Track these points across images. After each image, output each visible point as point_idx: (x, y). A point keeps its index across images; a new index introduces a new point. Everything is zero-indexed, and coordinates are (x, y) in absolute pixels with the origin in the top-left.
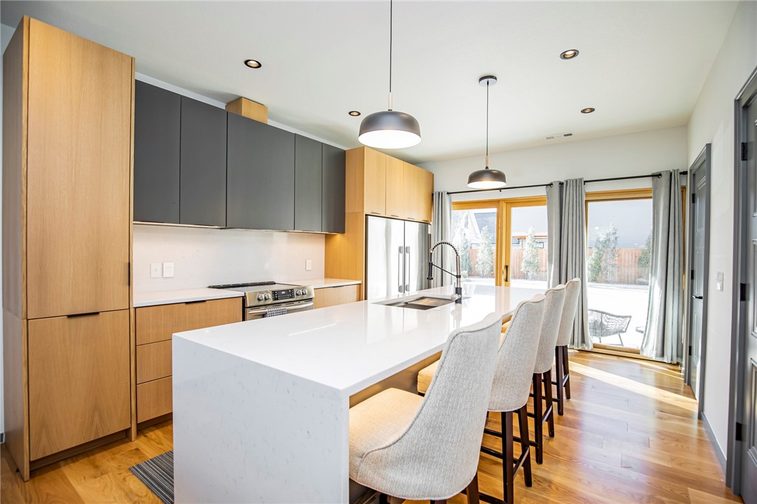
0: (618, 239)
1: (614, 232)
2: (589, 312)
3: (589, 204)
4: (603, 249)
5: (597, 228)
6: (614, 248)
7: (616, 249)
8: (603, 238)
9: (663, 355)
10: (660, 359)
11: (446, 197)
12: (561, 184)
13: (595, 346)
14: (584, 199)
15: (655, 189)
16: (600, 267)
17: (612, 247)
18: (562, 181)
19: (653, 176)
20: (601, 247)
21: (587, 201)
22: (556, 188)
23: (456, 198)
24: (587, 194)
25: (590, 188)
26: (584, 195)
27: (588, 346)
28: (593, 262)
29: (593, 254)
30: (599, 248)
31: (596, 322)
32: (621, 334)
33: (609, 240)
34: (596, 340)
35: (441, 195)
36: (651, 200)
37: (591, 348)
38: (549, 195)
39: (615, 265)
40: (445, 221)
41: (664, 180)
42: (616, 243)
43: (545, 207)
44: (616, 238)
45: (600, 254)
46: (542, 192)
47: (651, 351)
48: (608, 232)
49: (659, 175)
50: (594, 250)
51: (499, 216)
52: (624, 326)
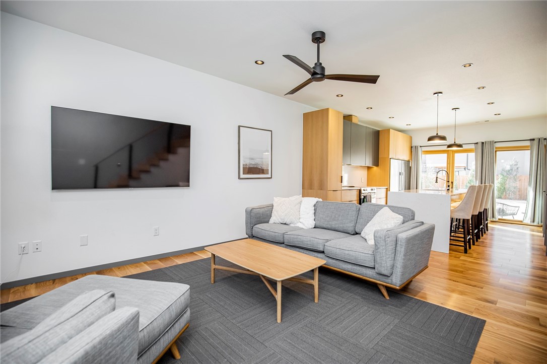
0: (519, 169)
1: (516, 164)
2: (497, 204)
3: (497, 152)
4: (507, 175)
5: (503, 161)
6: (516, 175)
7: (518, 176)
8: (508, 168)
9: (534, 222)
10: (532, 224)
11: (419, 149)
12: (483, 143)
13: (499, 219)
14: (495, 150)
15: (532, 146)
16: (504, 188)
17: (514, 174)
18: (483, 141)
19: (530, 140)
20: (505, 174)
21: (496, 151)
22: (480, 145)
23: (424, 149)
24: (496, 148)
25: (498, 145)
26: (494, 148)
27: (496, 218)
28: (499, 185)
29: (499, 179)
30: (503, 175)
31: (500, 209)
32: (514, 216)
33: (512, 170)
34: (500, 217)
35: (416, 147)
36: (529, 151)
37: (497, 220)
38: (476, 148)
39: (517, 187)
40: (419, 160)
41: (536, 142)
42: (517, 172)
43: (474, 154)
44: (518, 168)
45: (505, 179)
46: (473, 146)
47: (528, 220)
48: (511, 164)
49: (534, 140)
50: (500, 177)
51: (448, 158)
52: (515, 212)
